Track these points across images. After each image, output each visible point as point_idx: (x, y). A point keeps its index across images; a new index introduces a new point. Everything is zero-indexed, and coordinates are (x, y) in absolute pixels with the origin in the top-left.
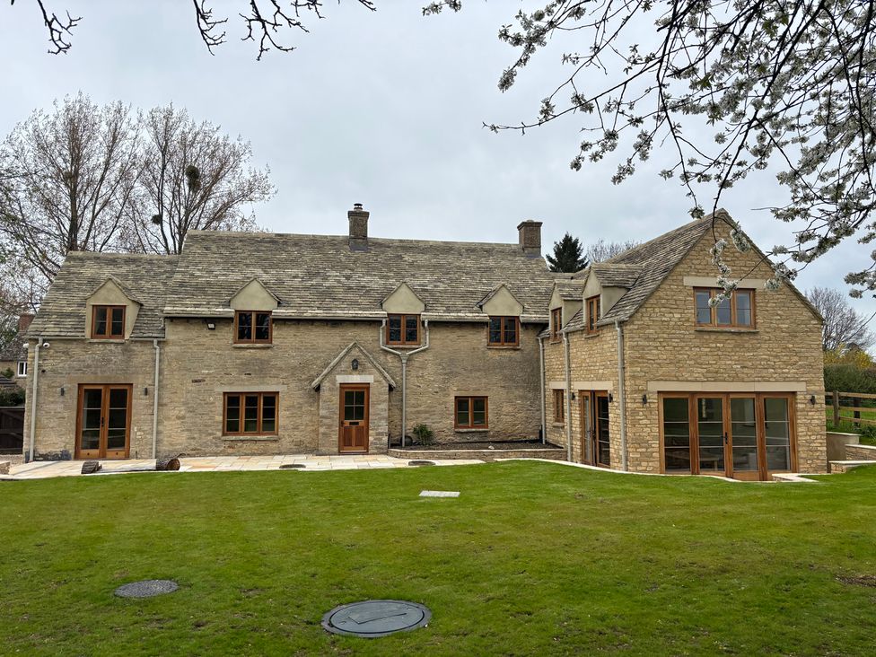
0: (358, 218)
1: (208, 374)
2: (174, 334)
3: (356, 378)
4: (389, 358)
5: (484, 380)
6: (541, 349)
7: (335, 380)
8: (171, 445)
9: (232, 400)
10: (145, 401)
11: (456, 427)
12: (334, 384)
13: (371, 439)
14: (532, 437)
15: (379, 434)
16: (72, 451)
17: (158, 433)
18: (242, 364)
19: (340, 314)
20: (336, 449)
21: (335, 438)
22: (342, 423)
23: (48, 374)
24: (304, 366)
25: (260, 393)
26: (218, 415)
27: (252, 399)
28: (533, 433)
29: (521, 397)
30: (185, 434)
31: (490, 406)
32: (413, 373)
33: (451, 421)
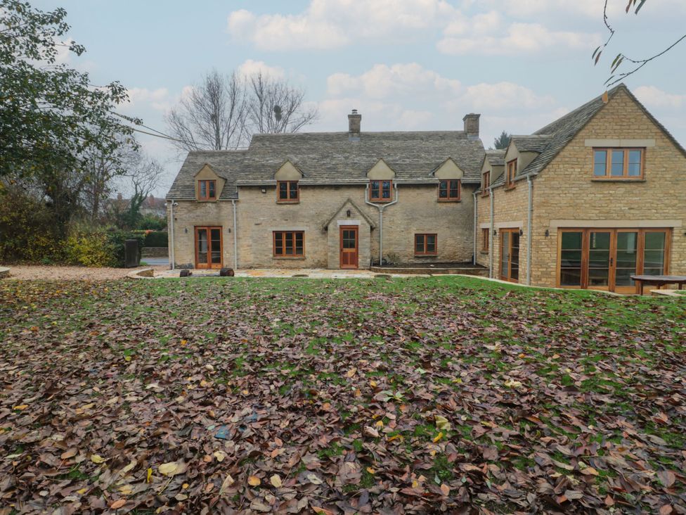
0: (355, 119)
1: (264, 220)
2: (243, 196)
3: (349, 222)
4: (371, 208)
5: (435, 223)
6: (475, 201)
7: (337, 223)
8: (246, 261)
9: (278, 235)
10: (230, 236)
11: (415, 253)
12: (336, 226)
13: (360, 260)
14: (467, 260)
15: (364, 257)
16: (194, 264)
17: (238, 254)
18: (283, 214)
19: (340, 181)
20: (338, 266)
21: (338, 259)
22: (341, 250)
23: (178, 220)
24: (318, 215)
25: (294, 231)
26: (270, 245)
27: (289, 234)
28: (468, 258)
29: (460, 234)
30: (252, 255)
31: (439, 240)
32: (387, 219)
33: (412, 249)
